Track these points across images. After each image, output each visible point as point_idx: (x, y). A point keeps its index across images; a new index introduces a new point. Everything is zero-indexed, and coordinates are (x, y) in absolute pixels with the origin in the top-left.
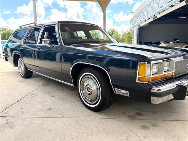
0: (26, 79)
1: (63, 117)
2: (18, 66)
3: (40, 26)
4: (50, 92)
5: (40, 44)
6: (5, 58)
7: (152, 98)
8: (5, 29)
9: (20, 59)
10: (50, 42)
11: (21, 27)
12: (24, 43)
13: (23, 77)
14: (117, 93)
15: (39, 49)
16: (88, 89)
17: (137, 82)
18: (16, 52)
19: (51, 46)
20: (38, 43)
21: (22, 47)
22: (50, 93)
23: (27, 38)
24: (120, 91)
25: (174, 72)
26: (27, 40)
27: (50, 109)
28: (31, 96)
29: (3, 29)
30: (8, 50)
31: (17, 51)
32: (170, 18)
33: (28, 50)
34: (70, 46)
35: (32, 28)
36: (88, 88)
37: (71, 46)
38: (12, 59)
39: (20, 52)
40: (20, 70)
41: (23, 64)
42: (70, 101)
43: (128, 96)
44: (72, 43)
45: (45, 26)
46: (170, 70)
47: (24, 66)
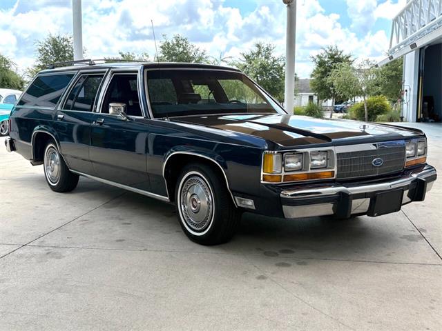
1: (146, 250)
2: (43, 163)
3: (105, 72)
4: (121, 217)
5: (102, 112)
6: (8, 143)
7: (284, 207)
9: (50, 145)
10: (125, 111)
12: (64, 109)
13: (54, 189)
14: (239, 205)
15: (101, 124)
16: (194, 202)
17: (262, 182)
19: (128, 118)
20: (97, 110)
21: (60, 118)
22: (120, 219)
23: (70, 97)
24: (243, 202)
25: (335, 170)
26: (70, 102)
27: (120, 241)
28: (82, 223)
31: (42, 126)
34: (164, 120)
35: (83, 73)
36: (194, 200)
37: (167, 120)
38: (31, 144)
40: (49, 173)
41: (57, 157)
42: (161, 232)
43: (254, 208)
44: (169, 114)
45: (114, 72)
46: (328, 166)
47: (59, 163)
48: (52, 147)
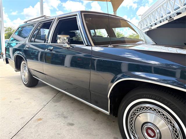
0: (29, 88)
2: (20, 71)
3: (53, 19)
4: (65, 115)
6: (5, 60)
8: (11, 29)
9: (23, 62)
10: (69, 41)
11: (26, 22)
12: (30, 42)
13: (26, 85)
15: (51, 50)
18: (18, 54)
19: (71, 46)
20: (49, 42)
21: (27, 47)
23: (33, 36)
26: (33, 39)
29: (8, 28)
30: (11, 50)
31: (21, 53)
32: (179, 22)
33: (33, 51)
35: (40, 22)
38: (14, 61)
39: (24, 54)
40: (23, 77)
41: (27, 69)
47: (27, 72)
48: (24, 63)
